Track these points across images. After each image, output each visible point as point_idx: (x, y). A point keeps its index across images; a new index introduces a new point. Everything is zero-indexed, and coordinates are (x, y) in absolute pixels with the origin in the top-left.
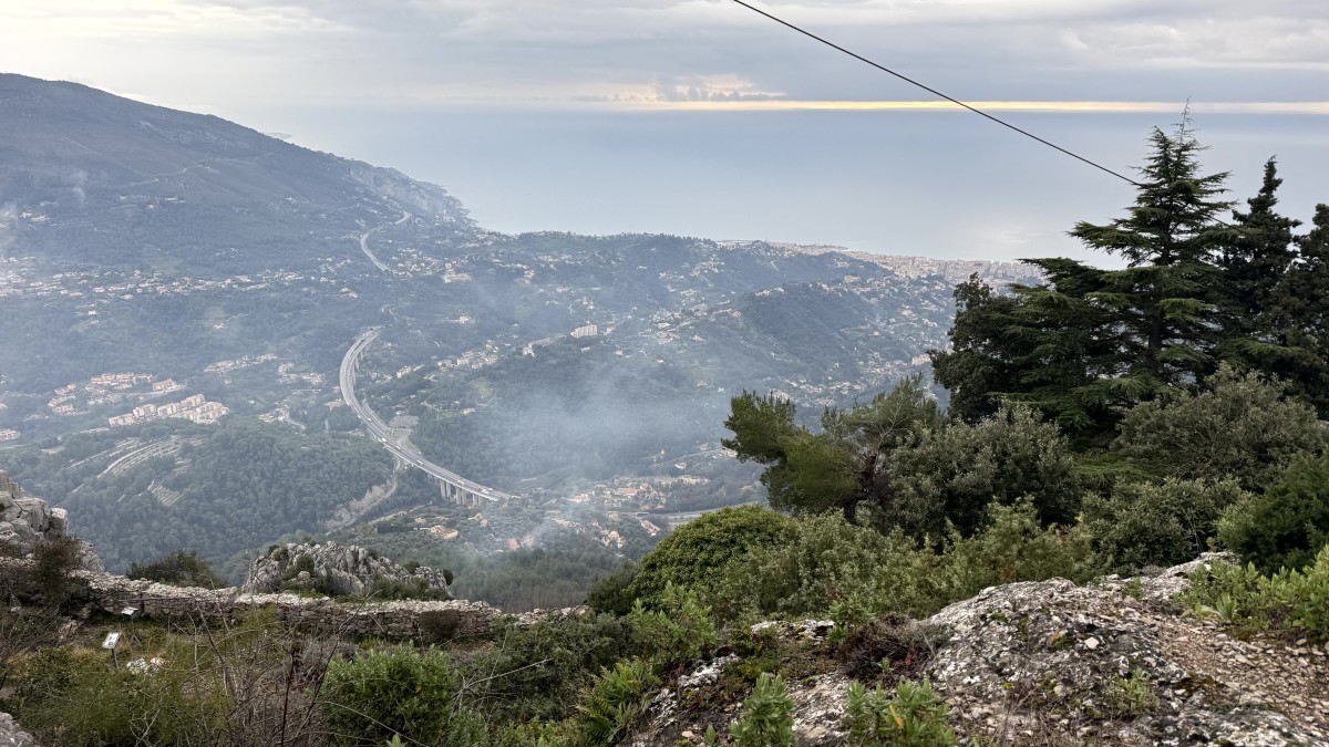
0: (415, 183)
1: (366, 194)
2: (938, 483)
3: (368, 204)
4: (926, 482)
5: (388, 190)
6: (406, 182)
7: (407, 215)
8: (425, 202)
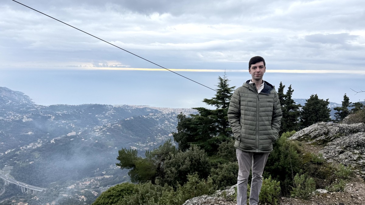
0: (13, 91)
2: (176, 169)
4: (173, 169)
5: (3, 94)
6: (10, 91)
7: (10, 101)
8: (16, 97)
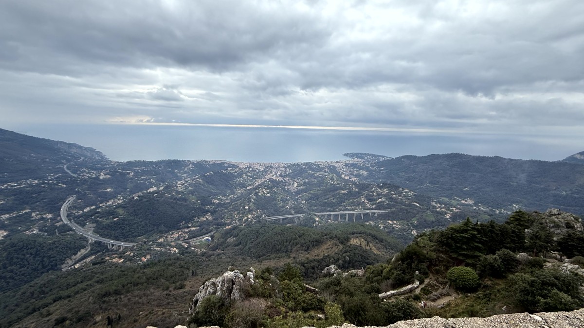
1: (65, 152)
3: (66, 155)
5: (73, 150)
6: (81, 147)
7: (82, 158)
